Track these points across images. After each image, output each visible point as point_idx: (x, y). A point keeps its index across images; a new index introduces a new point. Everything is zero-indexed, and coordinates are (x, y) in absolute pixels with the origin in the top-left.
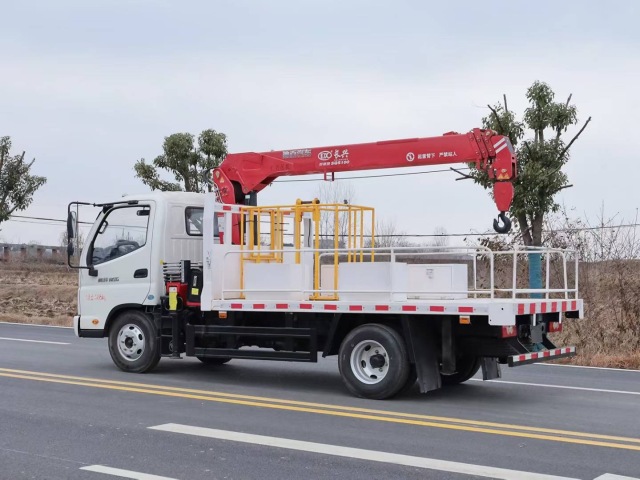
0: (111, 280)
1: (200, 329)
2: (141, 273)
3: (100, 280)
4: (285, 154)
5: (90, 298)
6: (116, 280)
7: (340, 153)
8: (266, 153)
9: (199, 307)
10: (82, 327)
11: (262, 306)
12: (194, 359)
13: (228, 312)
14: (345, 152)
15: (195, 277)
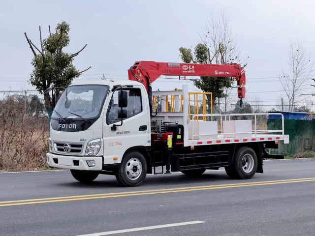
0: (125, 133)
1: (182, 156)
2: (143, 128)
3: (118, 133)
4: (169, 64)
5: (111, 144)
6: (128, 132)
7: (191, 67)
8: (160, 63)
9: (183, 145)
10: (104, 164)
11: (211, 142)
12: (180, 173)
13: (195, 146)
14: (193, 67)
15: (180, 129)
